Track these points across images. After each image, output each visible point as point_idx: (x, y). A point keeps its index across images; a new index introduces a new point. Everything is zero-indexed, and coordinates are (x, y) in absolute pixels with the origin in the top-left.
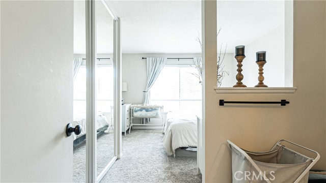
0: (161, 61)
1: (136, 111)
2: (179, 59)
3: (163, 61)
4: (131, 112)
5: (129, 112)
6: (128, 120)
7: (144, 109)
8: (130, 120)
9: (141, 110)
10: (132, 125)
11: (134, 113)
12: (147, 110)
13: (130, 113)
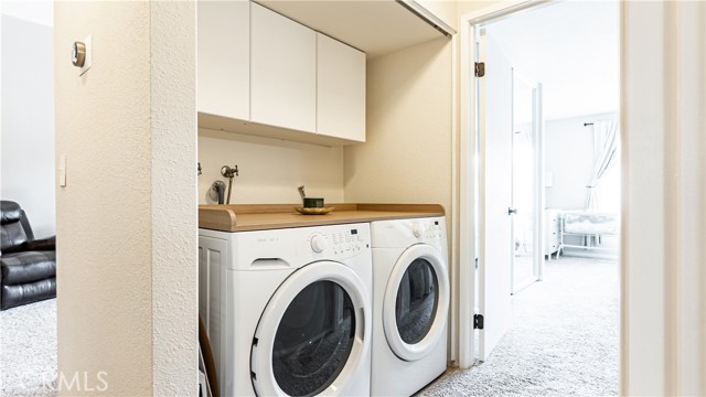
1: (570, 222)
4: (560, 223)
5: (556, 223)
6: (556, 236)
7: (587, 217)
8: (559, 237)
9: (580, 220)
10: (562, 246)
11: (567, 224)
12: (593, 221)
13: (559, 225)
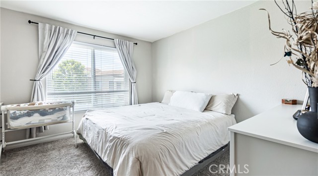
0: (67, 34)
1: (15, 118)
2: (95, 36)
3: (71, 34)
4: (1, 120)
7: (37, 111)
10: (4, 144)
12: (44, 113)
